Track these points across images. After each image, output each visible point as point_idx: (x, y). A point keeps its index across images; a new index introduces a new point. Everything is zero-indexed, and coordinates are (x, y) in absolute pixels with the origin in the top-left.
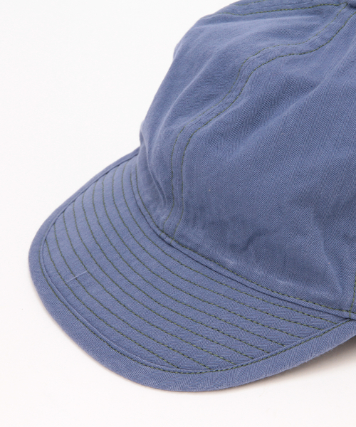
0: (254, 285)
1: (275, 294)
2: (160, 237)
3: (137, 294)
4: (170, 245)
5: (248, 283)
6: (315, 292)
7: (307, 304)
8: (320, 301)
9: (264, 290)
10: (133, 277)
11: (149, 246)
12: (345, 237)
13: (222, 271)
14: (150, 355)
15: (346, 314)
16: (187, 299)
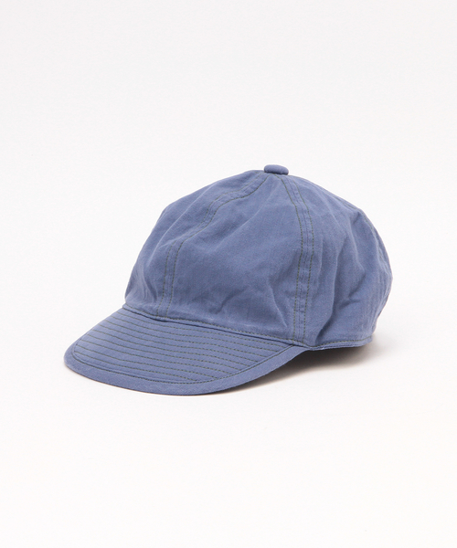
0: (230, 330)
1: (244, 333)
2: (156, 320)
3: (154, 350)
4: (165, 321)
5: (226, 329)
6: (271, 328)
7: (267, 337)
8: (274, 334)
9: (237, 332)
10: (147, 343)
11: (150, 326)
12: (287, 292)
13: (206, 325)
14: (176, 377)
15: (290, 342)
16: (188, 344)
